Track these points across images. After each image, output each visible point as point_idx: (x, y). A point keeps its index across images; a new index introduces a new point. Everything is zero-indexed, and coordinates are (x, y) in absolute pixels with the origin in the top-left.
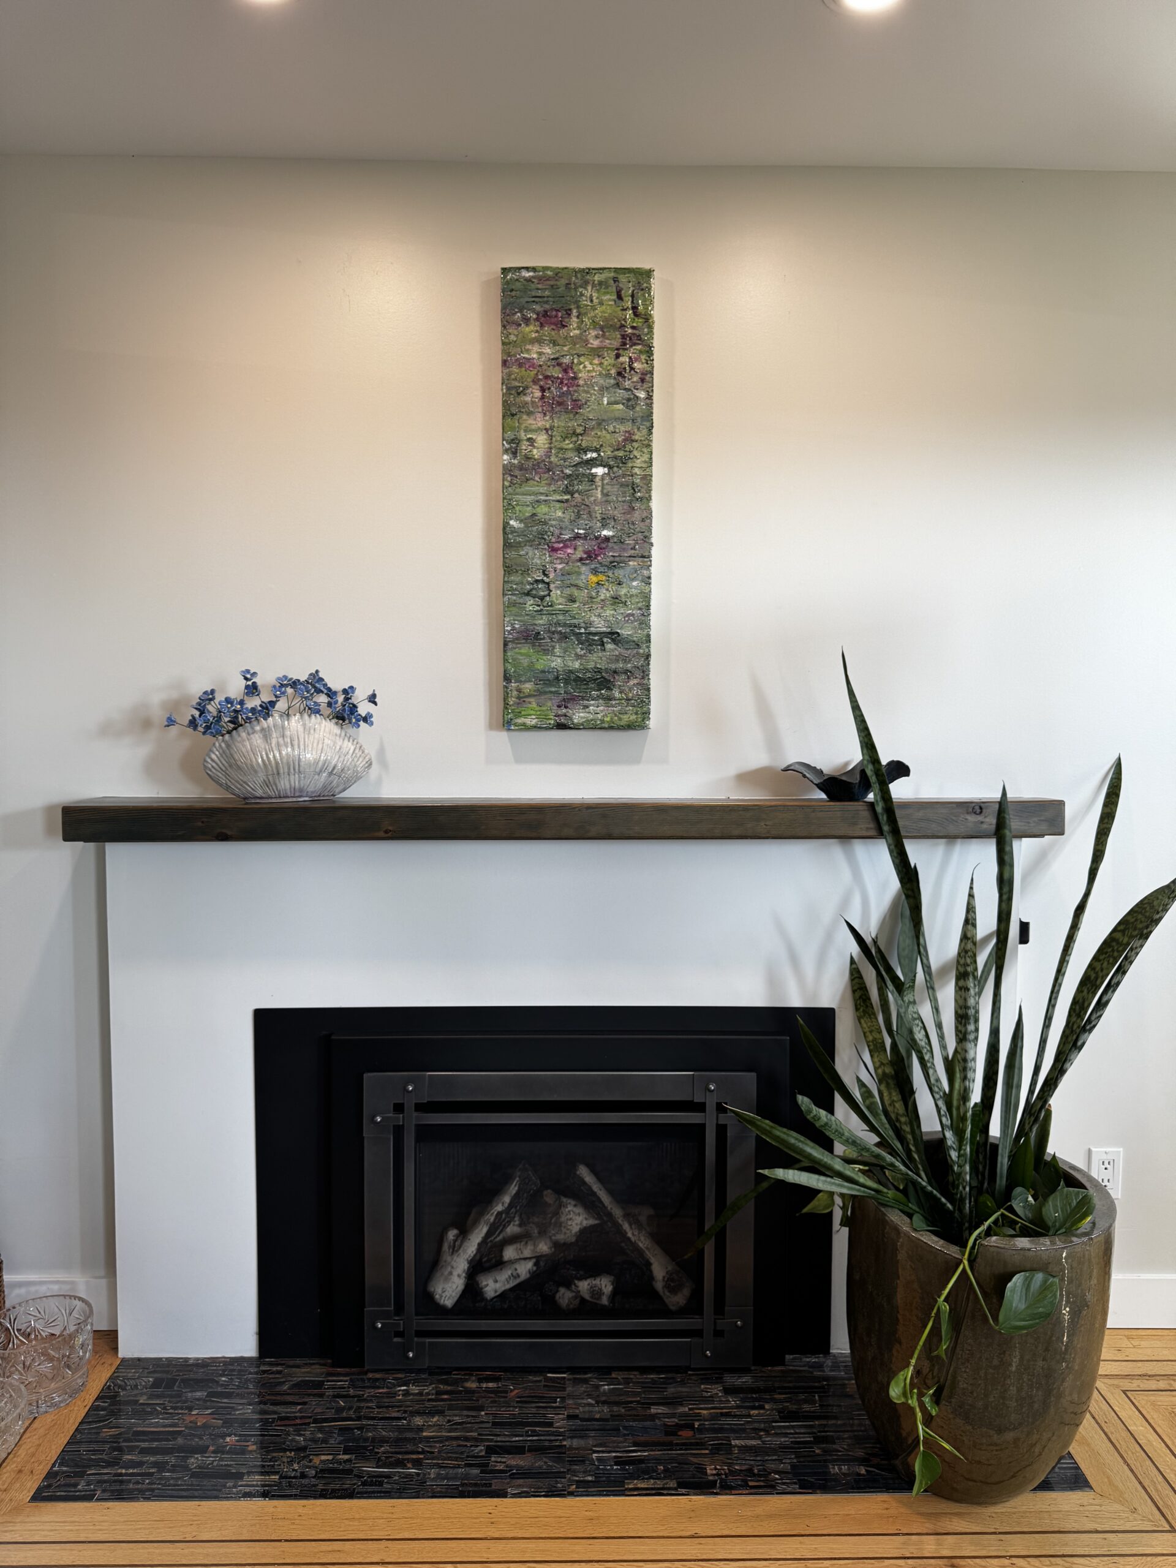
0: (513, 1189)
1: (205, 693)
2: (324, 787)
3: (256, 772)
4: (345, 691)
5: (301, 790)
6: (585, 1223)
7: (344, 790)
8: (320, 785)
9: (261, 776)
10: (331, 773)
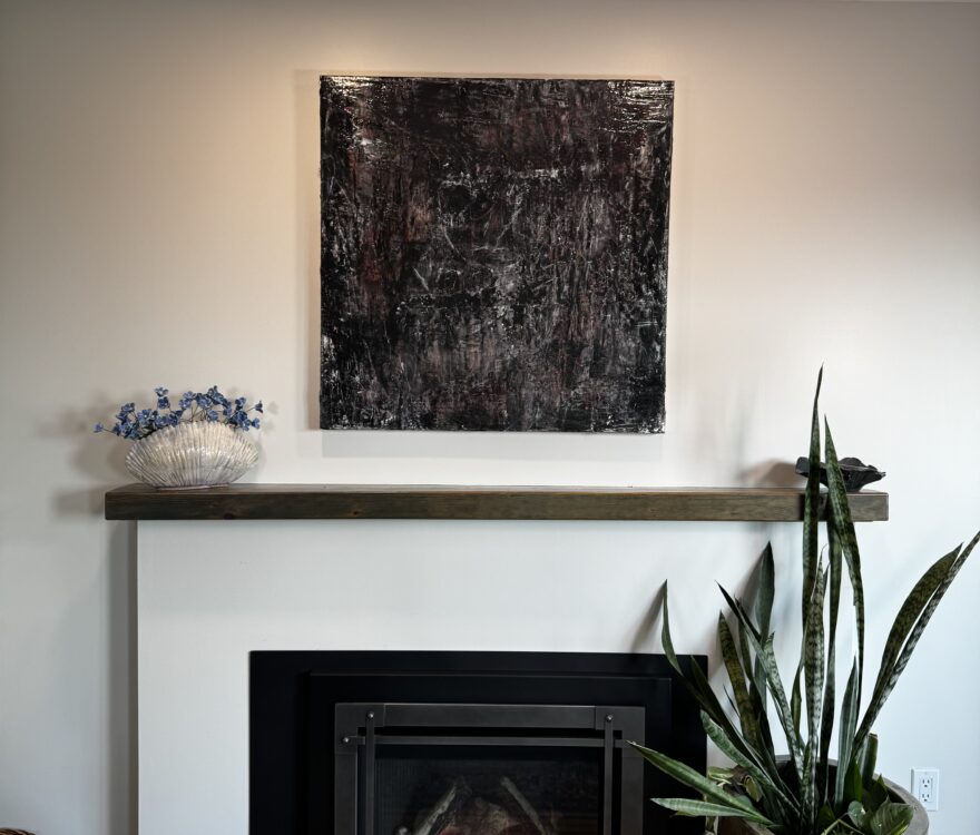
0: (451, 797)
1: (127, 406)
2: (221, 477)
3: (166, 467)
4: (237, 402)
5: (202, 480)
6: (508, 825)
7: (236, 479)
8: (217, 475)
9: (170, 470)
10: (226, 467)
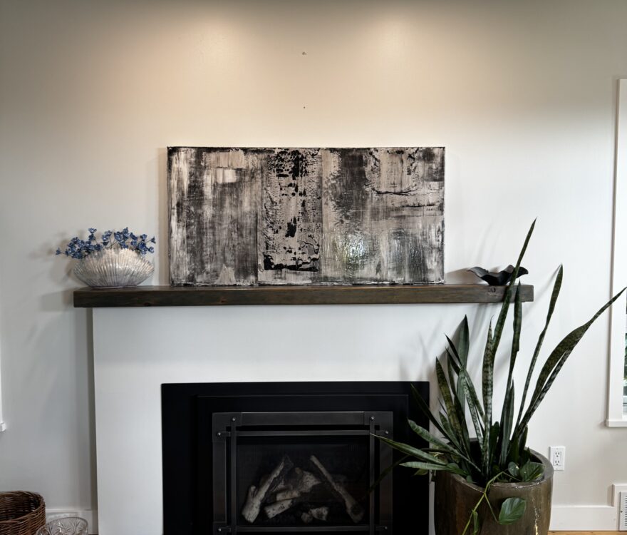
0: (281, 467)
1: (74, 239)
4: (141, 237)
5: (118, 283)
6: (315, 483)
9: (98, 277)
